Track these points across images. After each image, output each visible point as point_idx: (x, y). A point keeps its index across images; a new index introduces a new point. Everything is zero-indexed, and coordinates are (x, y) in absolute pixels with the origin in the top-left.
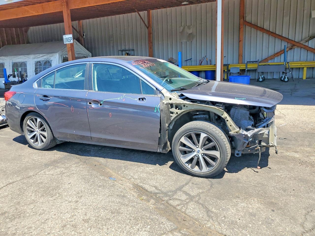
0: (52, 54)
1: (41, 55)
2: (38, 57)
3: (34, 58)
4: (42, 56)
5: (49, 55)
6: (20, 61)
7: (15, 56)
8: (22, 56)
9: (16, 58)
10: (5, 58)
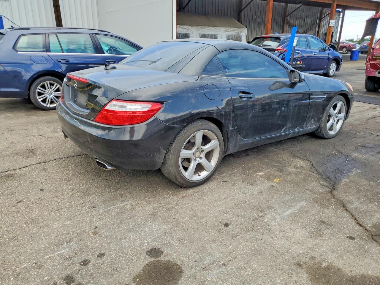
0: (242, 29)
1: (232, 29)
2: (229, 30)
3: (225, 31)
4: (234, 30)
5: (239, 30)
6: (209, 34)
7: (203, 27)
8: (211, 27)
9: (205, 29)
10: (189, 28)
